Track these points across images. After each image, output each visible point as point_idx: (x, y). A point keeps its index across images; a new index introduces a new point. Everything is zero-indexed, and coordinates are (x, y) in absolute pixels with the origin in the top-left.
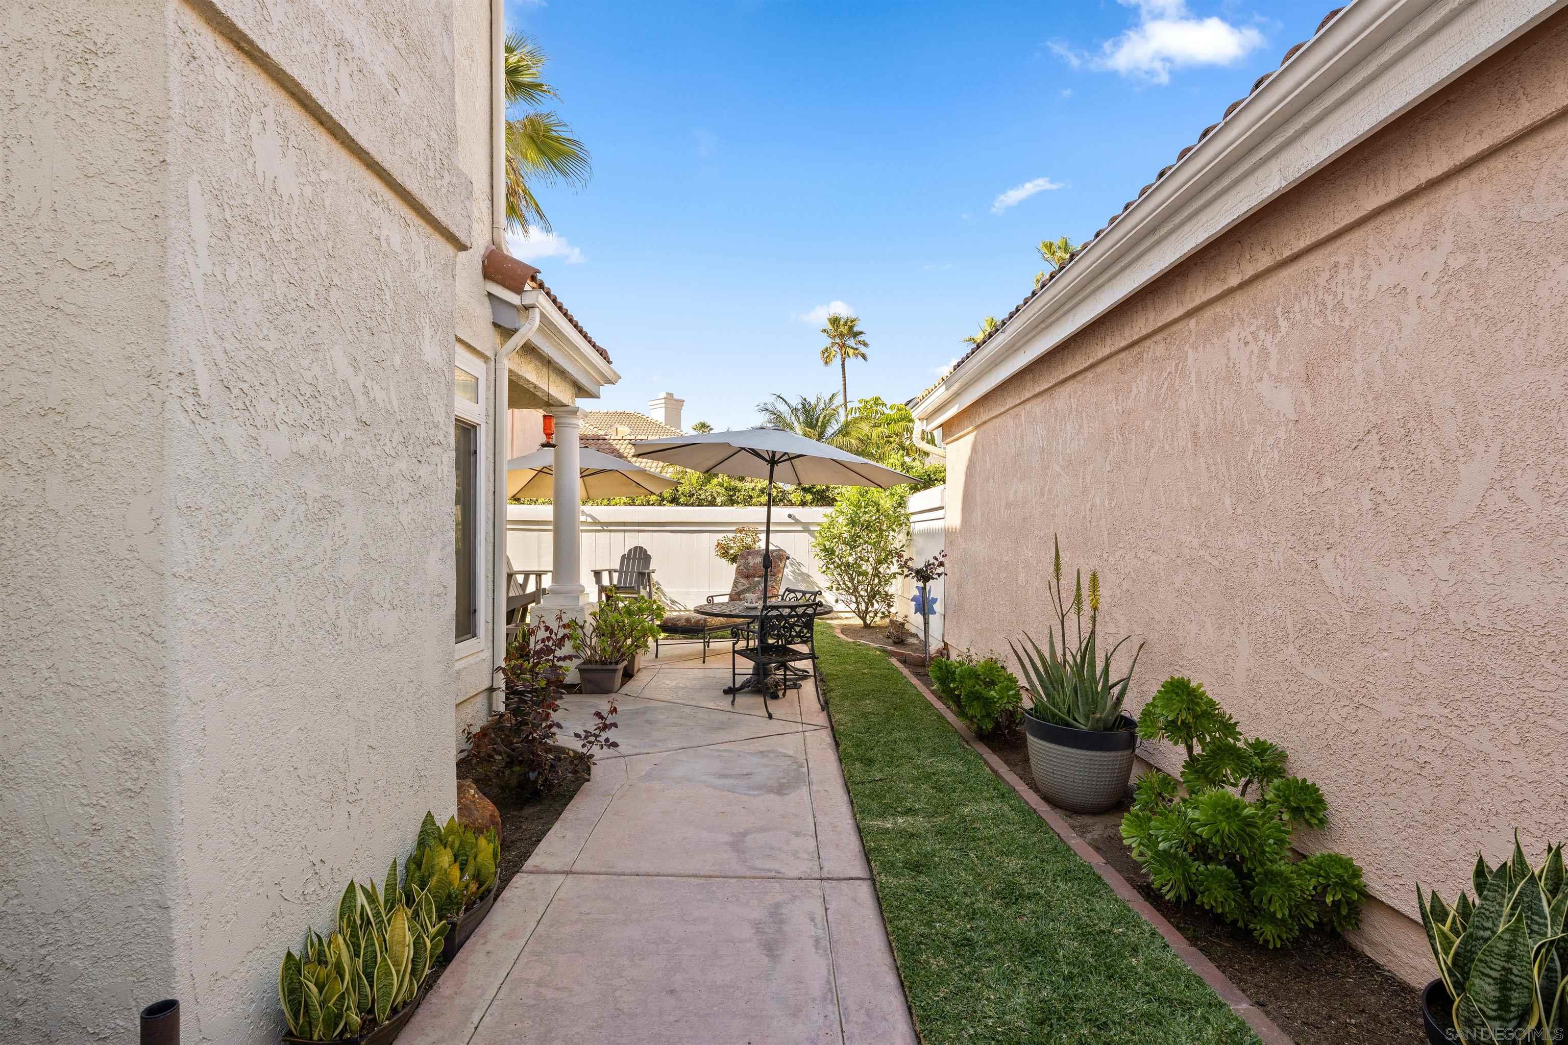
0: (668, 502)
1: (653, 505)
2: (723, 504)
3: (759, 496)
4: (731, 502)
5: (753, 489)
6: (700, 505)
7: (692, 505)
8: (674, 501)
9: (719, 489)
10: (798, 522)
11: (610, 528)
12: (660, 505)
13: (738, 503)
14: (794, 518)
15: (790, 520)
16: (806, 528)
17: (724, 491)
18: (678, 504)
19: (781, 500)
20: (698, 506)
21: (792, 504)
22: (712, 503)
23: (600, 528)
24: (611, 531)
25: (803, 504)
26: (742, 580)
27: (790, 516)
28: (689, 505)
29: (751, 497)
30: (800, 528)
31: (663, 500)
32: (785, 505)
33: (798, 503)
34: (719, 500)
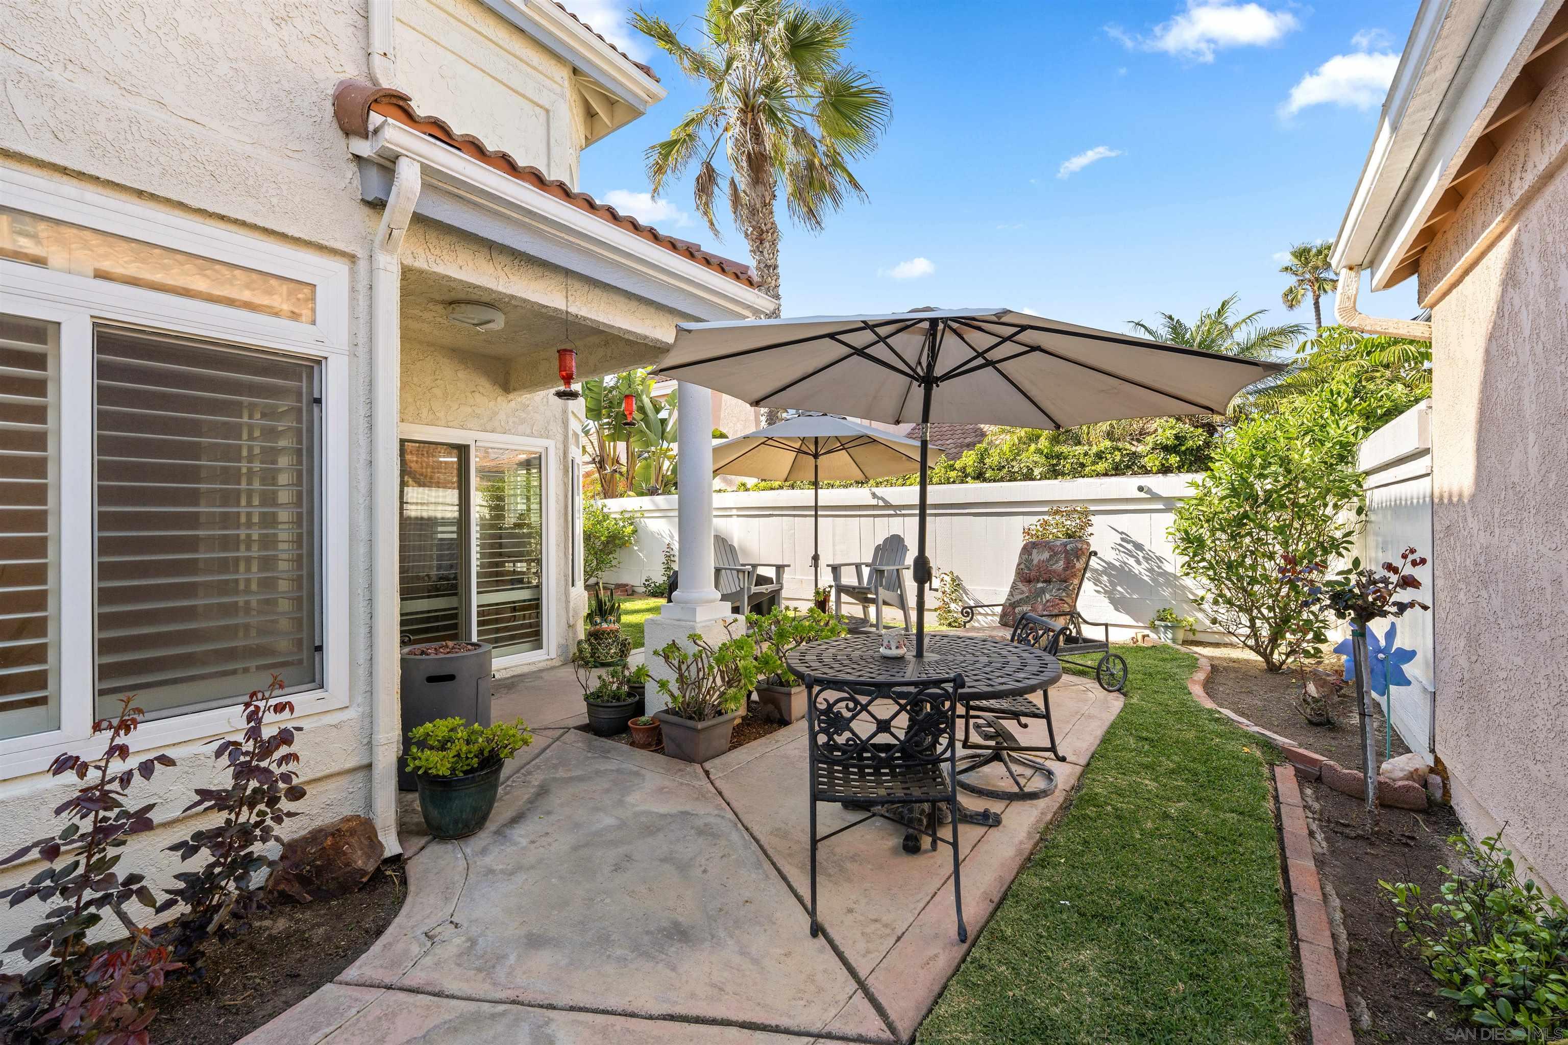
0: (973, 478)
1: (954, 482)
2: (1043, 477)
3: (1094, 463)
4: (1054, 473)
5: (1086, 454)
6: (1013, 479)
7: (1002, 480)
8: (980, 476)
9: (1036, 458)
10: (1155, 497)
11: (903, 512)
12: (962, 482)
13: (1063, 474)
14: (1149, 491)
15: (1142, 495)
16: (1169, 504)
17: (1043, 460)
18: (985, 480)
19: (1128, 467)
20: (1010, 481)
21: (1147, 472)
22: (1028, 476)
23: (892, 512)
24: (904, 515)
25: (1165, 470)
26: (1020, 585)
27: (1141, 489)
28: (998, 481)
29: (1083, 465)
30: (1161, 507)
31: (966, 476)
32: (1134, 473)
33: (1155, 469)
34: (1037, 472)
